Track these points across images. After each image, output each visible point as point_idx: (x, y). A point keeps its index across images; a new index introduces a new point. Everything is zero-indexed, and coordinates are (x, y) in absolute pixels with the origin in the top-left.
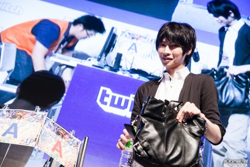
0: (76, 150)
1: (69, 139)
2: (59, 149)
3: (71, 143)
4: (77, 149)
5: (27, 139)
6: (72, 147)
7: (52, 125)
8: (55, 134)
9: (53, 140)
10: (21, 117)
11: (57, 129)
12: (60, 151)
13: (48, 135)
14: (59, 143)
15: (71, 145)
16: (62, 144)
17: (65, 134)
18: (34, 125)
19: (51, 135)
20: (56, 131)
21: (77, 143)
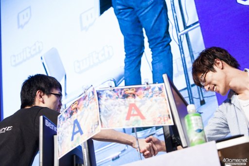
0: (161, 98)
1: (146, 92)
2: (136, 113)
3: (150, 95)
4: (163, 96)
5: (92, 128)
6: (154, 98)
7: (111, 93)
8: (122, 100)
9: (123, 108)
10: (76, 109)
11: (121, 93)
12: (139, 114)
13: (112, 107)
14: (132, 106)
15: (151, 97)
16: (138, 105)
17: (136, 91)
18: (90, 108)
19: (116, 105)
20: (121, 96)
21: (160, 89)
